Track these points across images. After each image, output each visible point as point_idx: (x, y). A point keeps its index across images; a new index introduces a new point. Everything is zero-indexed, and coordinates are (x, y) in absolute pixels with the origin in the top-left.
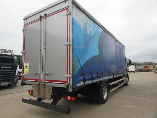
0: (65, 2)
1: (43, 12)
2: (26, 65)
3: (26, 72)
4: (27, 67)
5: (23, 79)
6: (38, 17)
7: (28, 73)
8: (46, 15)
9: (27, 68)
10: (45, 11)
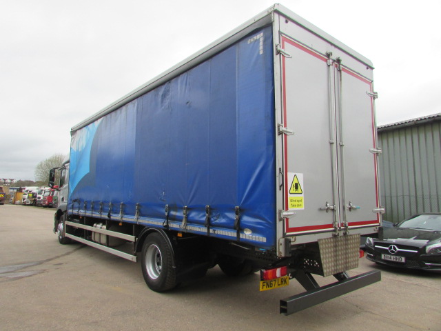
0: (367, 68)
1: (333, 47)
2: (296, 181)
3: (297, 203)
4: (297, 186)
5: (287, 232)
6: (323, 48)
7: (302, 208)
8: (338, 61)
9: (299, 191)
10: (336, 49)
